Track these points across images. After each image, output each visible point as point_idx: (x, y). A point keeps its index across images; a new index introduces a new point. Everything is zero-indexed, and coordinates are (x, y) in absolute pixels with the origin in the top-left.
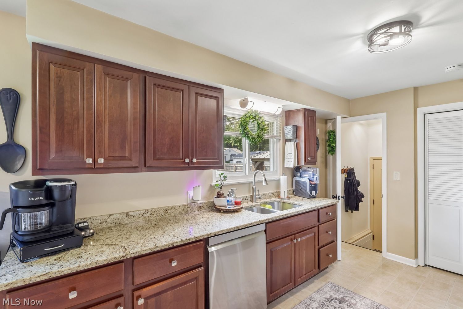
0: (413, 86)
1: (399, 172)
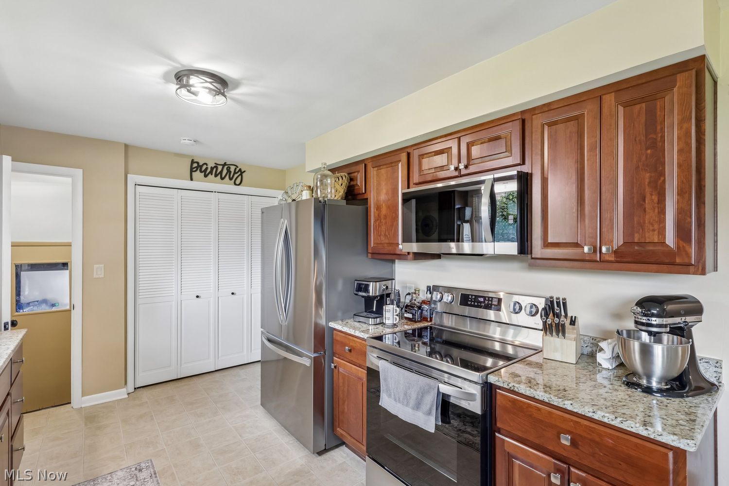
0: (125, 142)
1: (103, 265)
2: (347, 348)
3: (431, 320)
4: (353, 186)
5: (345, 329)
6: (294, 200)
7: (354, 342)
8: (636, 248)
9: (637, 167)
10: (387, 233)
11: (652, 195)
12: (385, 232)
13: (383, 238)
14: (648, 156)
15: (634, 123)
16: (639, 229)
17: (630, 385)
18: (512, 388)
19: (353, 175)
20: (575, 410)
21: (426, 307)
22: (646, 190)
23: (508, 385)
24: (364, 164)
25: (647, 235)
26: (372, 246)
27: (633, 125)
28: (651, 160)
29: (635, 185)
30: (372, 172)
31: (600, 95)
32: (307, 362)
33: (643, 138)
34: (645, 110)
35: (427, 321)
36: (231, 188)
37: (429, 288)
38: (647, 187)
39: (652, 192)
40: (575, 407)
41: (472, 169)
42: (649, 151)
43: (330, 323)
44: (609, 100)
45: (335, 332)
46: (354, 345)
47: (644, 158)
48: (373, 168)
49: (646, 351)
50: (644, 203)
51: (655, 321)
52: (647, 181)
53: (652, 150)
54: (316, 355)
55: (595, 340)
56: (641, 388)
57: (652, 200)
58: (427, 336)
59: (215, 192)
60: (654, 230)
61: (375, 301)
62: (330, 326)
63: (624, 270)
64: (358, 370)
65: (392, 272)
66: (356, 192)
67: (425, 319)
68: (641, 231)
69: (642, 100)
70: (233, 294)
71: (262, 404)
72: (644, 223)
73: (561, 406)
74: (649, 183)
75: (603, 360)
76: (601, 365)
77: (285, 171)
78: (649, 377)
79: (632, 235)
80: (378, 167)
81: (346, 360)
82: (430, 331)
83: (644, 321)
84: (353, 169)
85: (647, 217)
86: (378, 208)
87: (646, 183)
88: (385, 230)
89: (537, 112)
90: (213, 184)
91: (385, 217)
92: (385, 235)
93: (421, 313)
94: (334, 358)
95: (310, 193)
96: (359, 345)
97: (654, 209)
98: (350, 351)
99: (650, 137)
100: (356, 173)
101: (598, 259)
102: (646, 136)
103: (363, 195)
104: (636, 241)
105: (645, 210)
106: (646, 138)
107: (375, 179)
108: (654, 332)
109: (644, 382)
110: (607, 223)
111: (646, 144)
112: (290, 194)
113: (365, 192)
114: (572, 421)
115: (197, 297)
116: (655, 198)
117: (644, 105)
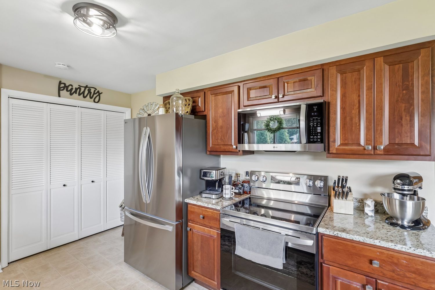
2: (201, 216)
3: (250, 193)
4: (195, 106)
5: (199, 203)
6: (149, 115)
7: (207, 212)
8: (396, 147)
9: (397, 101)
10: (223, 138)
11: (406, 116)
12: (222, 137)
13: (219, 141)
14: (404, 94)
15: (395, 75)
16: (399, 136)
17: (392, 224)
18: (336, 235)
19: (195, 99)
20: (382, 246)
21: (246, 185)
22: (403, 114)
23: (333, 233)
24: (204, 92)
25: (403, 139)
26: (211, 146)
27: (395, 76)
28: (406, 96)
29: (396, 110)
30: (211, 98)
31: (374, 57)
32: (170, 228)
33: (400, 84)
34: (402, 68)
35: (247, 193)
36: (92, 104)
37: (247, 173)
38: (403, 112)
39: (406, 115)
40: (382, 243)
41: (286, 98)
42: (404, 92)
43: (186, 200)
44: (380, 60)
45: (189, 205)
46: (206, 214)
47: (401, 96)
48: (211, 95)
49: (403, 205)
50: (401, 121)
51: (406, 188)
52: (403, 108)
53: (407, 91)
54: (177, 223)
55: (357, 199)
56: (399, 226)
57: (406, 120)
58: (247, 203)
59: (78, 107)
60: (407, 136)
61: (217, 183)
62: (185, 201)
63: (388, 159)
64: (210, 230)
65: (219, 163)
66: (197, 110)
67: (245, 193)
68: (400, 136)
69: (400, 62)
70: (93, 182)
71: (126, 261)
72: (402, 132)
73: (372, 244)
74: (405, 110)
75: (369, 212)
76: (367, 214)
77: (131, 95)
78: (403, 219)
79: (395, 139)
80: (216, 95)
81: (198, 224)
82: (249, 200)
83: (400, 188)
84: (195, 95)
85: (403, 129)
86: (216, 121)
87: (403, 110)
88: (222, 136)
89: (331, 65)
90: (76, 100)
91: (222, 127)
92: (221, 139)
93: (244, 189)
94: (189, 223)
95: (164, 110)
96: (211, 214)
97: (408, 124)
98: (204, 218)
99: (405, 83)
100: (198, 98)
101: (373, 154)
102: (403, 82)
103: (203, 112)
104: (397, 142)
105: (402, 125)
106: (403, 84)
107: (213, 102)
108: (406, 194)
109: (400, 222)
110: (378, 132)
111: (403, 87)
112: (146, 111)
113: (205, 111)
114: (378, 252)
115: (64, 185)
116: (408, 118)
117: (401, 65)
